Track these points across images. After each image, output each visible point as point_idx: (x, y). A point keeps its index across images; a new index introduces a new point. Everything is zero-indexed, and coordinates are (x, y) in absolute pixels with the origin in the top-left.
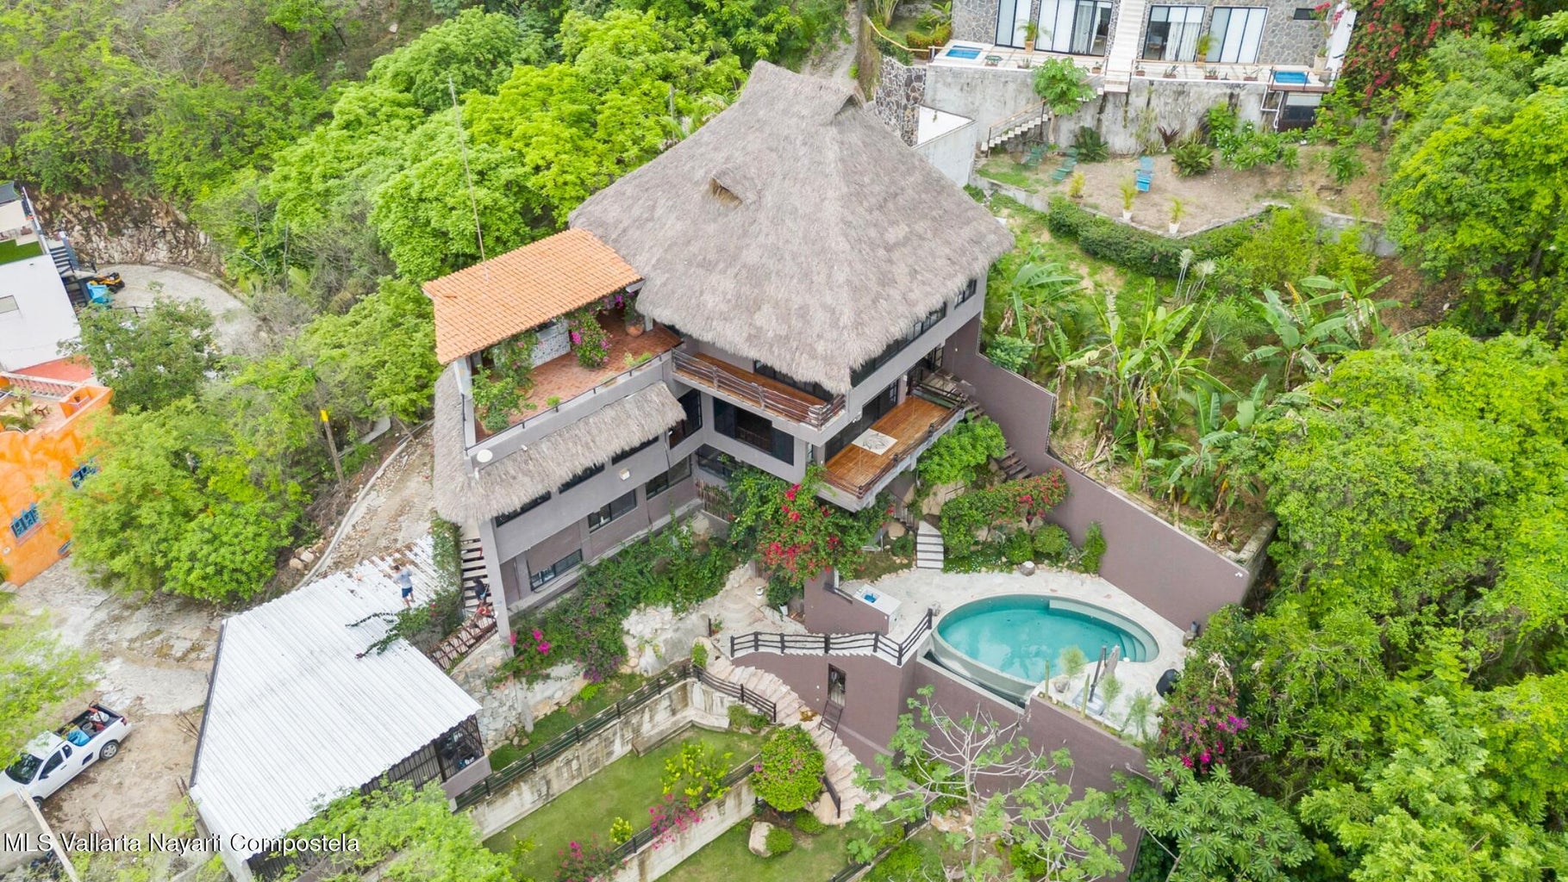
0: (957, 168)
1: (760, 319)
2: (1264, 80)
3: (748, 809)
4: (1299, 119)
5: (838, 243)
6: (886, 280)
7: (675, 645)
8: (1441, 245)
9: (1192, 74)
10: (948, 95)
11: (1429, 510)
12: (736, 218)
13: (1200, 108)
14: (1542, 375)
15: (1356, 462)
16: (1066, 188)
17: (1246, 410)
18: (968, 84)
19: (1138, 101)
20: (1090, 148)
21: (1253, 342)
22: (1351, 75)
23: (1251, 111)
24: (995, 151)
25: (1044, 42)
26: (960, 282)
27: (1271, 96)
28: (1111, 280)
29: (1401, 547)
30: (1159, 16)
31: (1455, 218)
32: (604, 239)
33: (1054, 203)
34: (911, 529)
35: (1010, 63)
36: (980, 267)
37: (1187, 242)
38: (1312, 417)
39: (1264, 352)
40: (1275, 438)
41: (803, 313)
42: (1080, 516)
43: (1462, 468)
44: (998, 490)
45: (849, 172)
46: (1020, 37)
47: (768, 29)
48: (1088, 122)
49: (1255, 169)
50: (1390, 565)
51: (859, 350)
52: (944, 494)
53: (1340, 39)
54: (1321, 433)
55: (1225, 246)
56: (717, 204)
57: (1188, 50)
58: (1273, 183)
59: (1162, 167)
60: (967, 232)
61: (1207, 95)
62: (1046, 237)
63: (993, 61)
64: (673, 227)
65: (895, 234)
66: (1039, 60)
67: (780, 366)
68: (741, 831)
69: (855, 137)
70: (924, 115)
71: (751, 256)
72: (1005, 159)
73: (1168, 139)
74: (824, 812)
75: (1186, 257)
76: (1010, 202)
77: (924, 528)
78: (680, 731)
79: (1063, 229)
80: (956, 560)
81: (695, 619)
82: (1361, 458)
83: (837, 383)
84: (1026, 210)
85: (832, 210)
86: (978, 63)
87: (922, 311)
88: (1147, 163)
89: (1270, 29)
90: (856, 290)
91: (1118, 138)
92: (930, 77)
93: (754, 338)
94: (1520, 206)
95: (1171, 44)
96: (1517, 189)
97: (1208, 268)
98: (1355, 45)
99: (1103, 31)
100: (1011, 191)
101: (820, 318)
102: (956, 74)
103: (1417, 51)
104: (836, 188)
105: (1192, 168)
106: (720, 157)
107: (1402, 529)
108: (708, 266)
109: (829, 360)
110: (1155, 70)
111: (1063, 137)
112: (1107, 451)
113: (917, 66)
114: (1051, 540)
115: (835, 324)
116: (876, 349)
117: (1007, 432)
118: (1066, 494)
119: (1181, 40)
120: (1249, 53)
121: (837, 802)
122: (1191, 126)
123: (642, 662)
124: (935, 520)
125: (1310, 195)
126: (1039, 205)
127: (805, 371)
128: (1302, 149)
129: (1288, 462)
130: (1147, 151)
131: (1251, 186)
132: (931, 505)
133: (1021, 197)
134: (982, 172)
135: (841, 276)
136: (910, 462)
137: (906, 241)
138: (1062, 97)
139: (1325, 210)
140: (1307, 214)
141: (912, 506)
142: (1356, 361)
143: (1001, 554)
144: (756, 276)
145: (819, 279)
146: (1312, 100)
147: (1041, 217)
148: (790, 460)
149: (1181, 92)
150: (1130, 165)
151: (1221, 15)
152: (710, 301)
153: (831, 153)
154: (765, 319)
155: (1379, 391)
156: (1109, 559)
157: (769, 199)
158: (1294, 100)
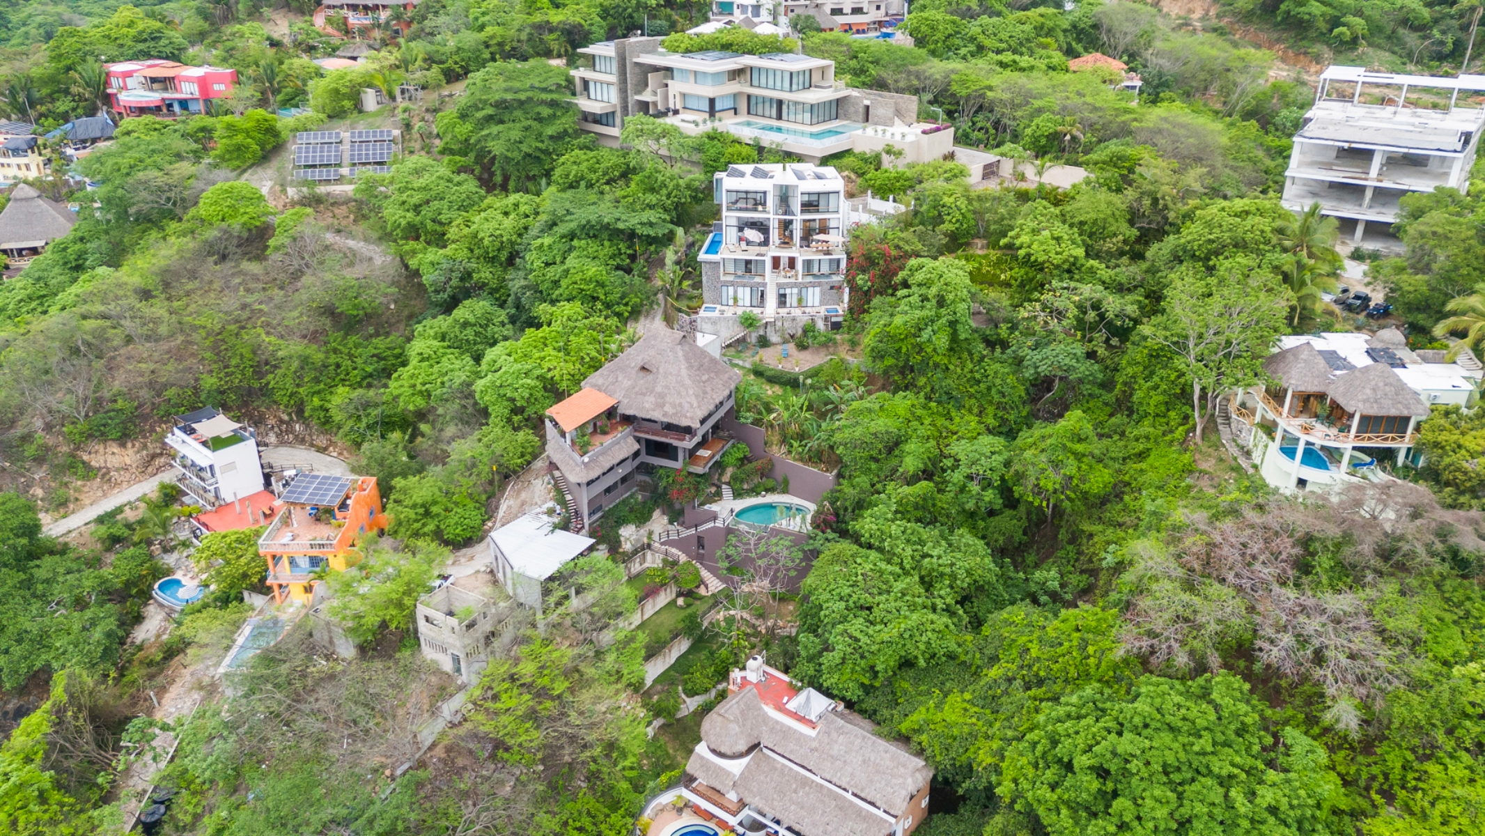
0: (716, 353)
1: (666, 409)
2: (823, 313)
3: (674, 595)
4: (836, 326)
5: (688, 382)
6: (705, 393)
7: (637, 540)
8: (880, 366)
9: (797, 312)
10: (707, 327)
11: (880, 446)
12: (650, 377)
13: (801, 324)
14: (909, 402)
15: (857, 434)
16: (757, 358)
17: (824, 425)
18: (714, 322)
19: (779, 324)
20: (764, 342)
21: (826, 404)
22: (851, 309)
23: (821, 325)
24: (729, 346)
25: (740, 303)
26: (727, 393)
27: (826, 319)
28: (778, 390)
29: (877, 460)
30: (782, 292)
31: (882, 357)
32: (599, 390)
33: (754, 364)
34: (719, 487)
35: (729, 312)
36: (733, 387)
37: (802, 373)
38: (843, 422)
39: (830, 407)
40: (833, 431)
41: (680, 405)
42: (779, 473)
43: (887, 432)
44: (749, 467)
45: (687, 359)
46: (731, 302)
47: (626, 305)
48: (762, 333)
49: (824, 345)
50: (873, 466)
51: (701, 414)
52: (729, 472)
53: (846, 298)
54: (845, 426)
55: (814, 373)
56: (642, 374)
57: (795, 303)
58: (831, 350)
59: (791, 347)
60: (727, 376)
61: (805, 319)
62: (752, 377)
63: (722, 312)
64: (627, 383)
65: (705, 377)
66: (740, 311)
67: (674, 421)
68: (674, 602)
69: (686, 348)
70: (699, 335)
71: (659, 389)
72: (732, 349)
73: (792, 337)
74: (702, 591)
75: (801, 378)
76: (737, 365)
77: (724, 486)
78: (644, 570)
79: (758, 373)
80: (738, 495)
81: (643, 531)
82: (858, 432)
83: (695, 425)
84: (743, 368)
85: (684, 372)
86: (716, 314)
87: (717, 402)
88: (785, 347)
89: (823, 294)
90: (697, 396)
91: (774, 338)
92: (699, 321)
93: (665, 415)
94: (899, 351)
95: (788, 300)
96: (897, 346)
97: (809, 381)
98: (850, 300)
99: (762, 296)
100: (736, 361)
101: (686, 406)
102: (709, 319)
103: (869, 302)
104: (684, 365)
105: (802, 347)
106: (640, 358)
107: (874, 453)
108: (644, 394)
109: (692, 418)
110: (783, 311)
111: (753, 339)
112: (784, 449)
113: (693, 317)
114: (770, 483)
115: (692, 406)
116: (706, 414)
117: (749, 445)
118: (773, 465)
119: (792, 299)
120: (817, 303)
121: (707, 588)
122: (800, 332)
123: (627, 547)
124: (728, 483)
125: (844, 354)
126: (748, 365)
127: (684, 423)
128: (838, 337)
129: (838, 437)
130: (785, 342)
131: (823, 352)
132: (726, 478)
133: (741, 363)
134: (724, 355)
135: (691, 392)
136: (717, 457)
137: (708, 380)
138: (751, 325)
139: (849, 358)
140: (842, 360)
141: (719, 479)
142: (855, 404)
143: (754, 491)
144: (662, 395)
145: (684, 394)
146: (840, 319)
147: (749, 370)
148: (676, 459)
149: (794, 319)
150: (779, 347)
151: (804, 290)
152: (647, 405)
153: (680, 353)
154: (668, 408)
155: (861, 412)
156: (791, 486)
157: (661, 371)
158: (834, 319)
